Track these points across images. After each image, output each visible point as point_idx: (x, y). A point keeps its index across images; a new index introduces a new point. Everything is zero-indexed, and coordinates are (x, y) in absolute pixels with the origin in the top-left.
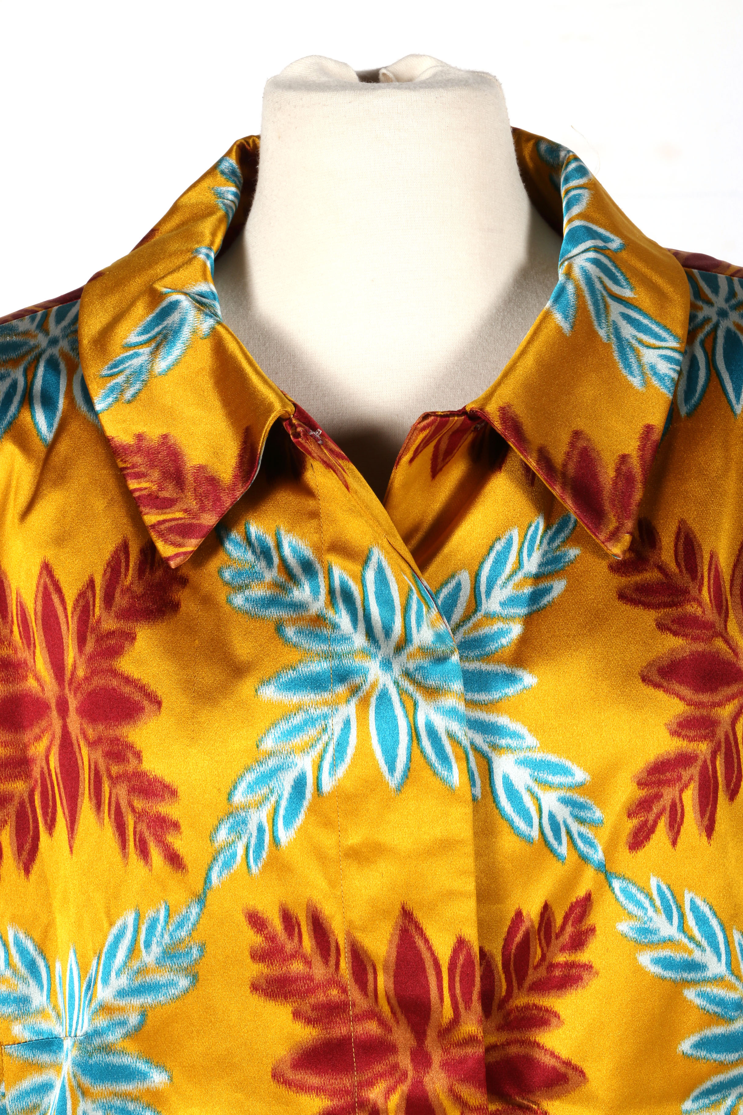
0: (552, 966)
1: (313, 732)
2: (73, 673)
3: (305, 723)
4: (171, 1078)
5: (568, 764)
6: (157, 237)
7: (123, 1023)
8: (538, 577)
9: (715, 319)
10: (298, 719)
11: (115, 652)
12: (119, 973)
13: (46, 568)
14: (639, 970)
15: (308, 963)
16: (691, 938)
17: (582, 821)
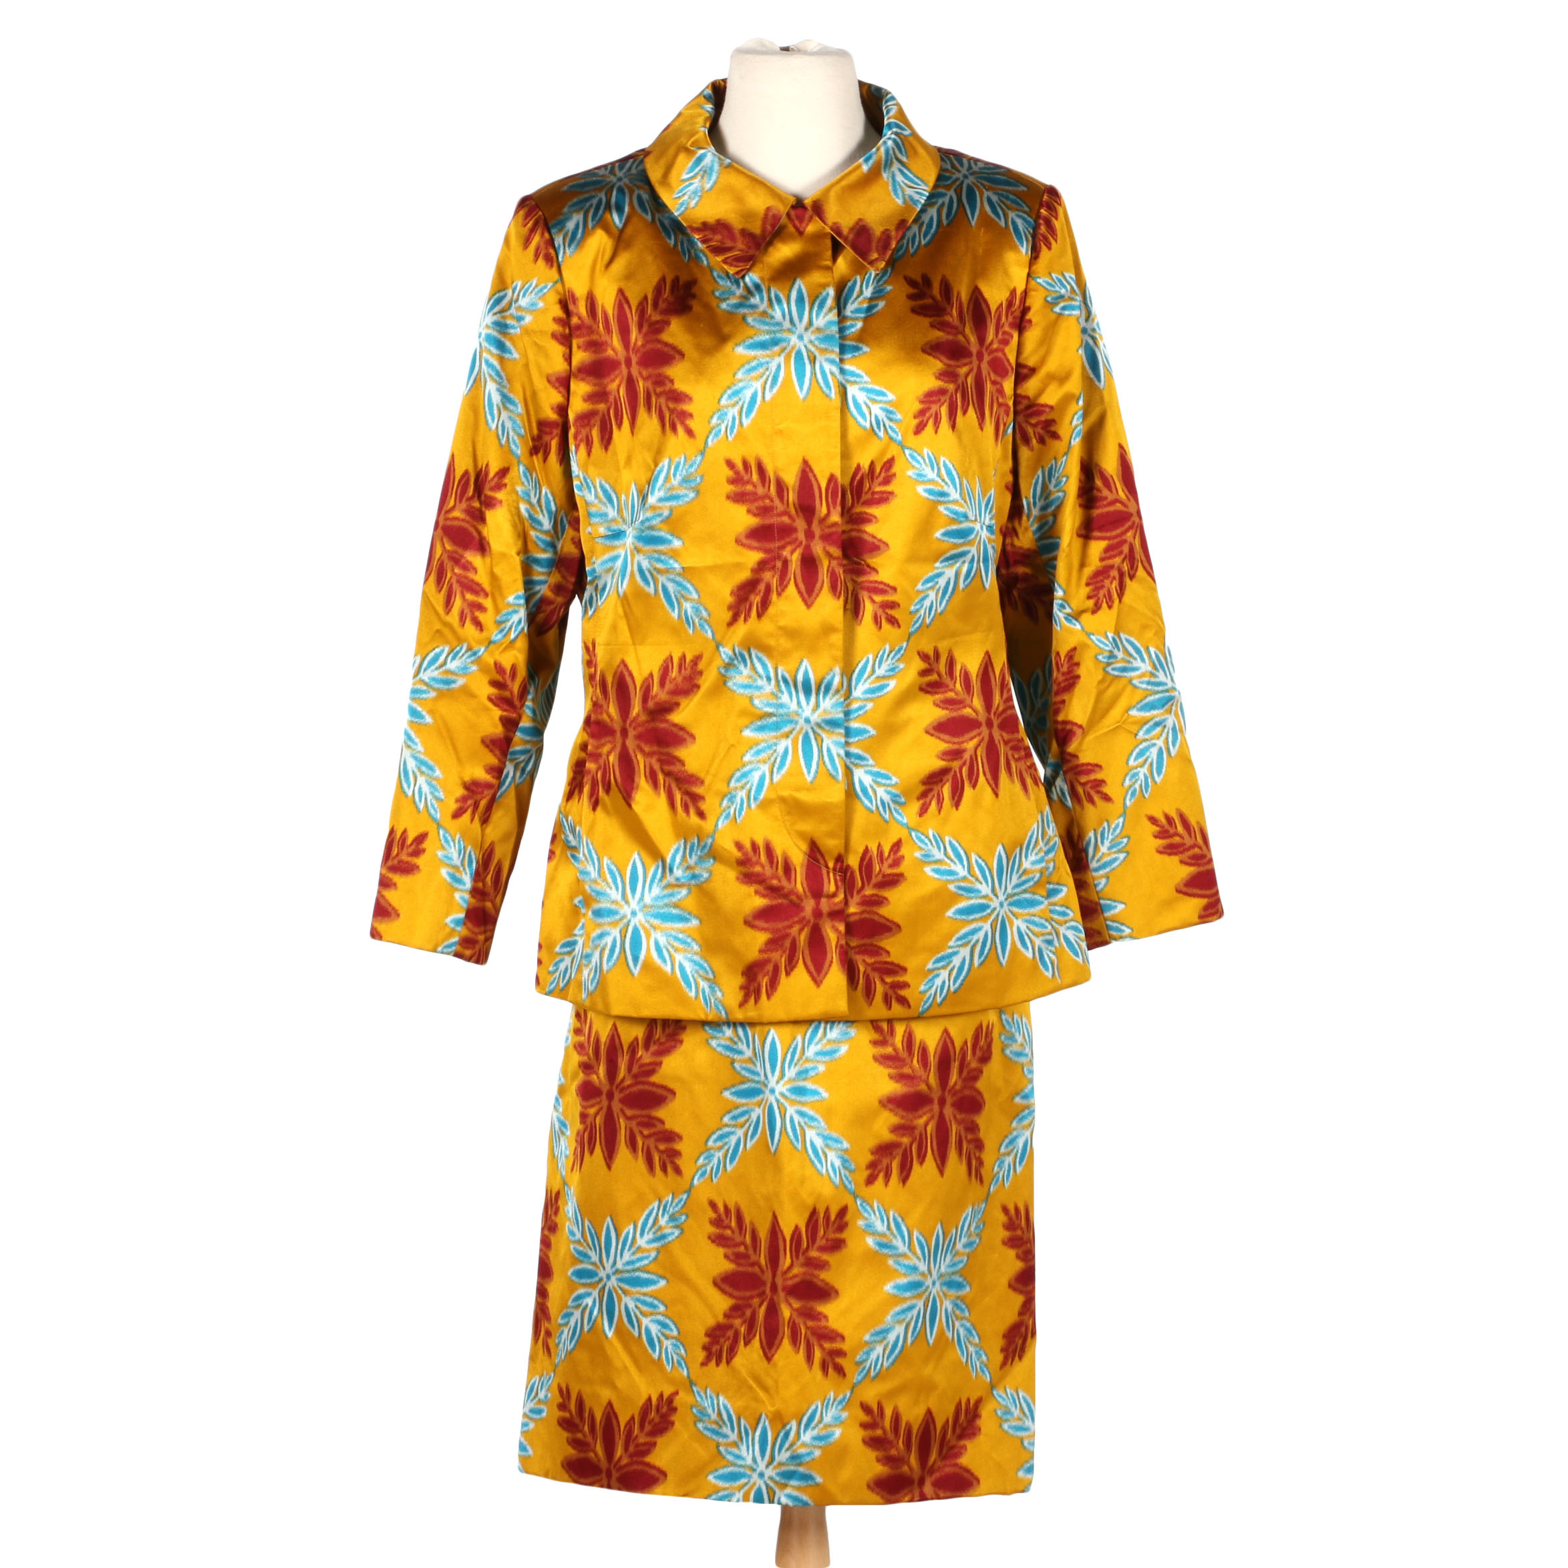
0: (874, 493)
1: (761, 370)
2: (635, 344)
3: (758, 365)
4: (683, 543)
5: (885, 391)
6: (671, 128)
7: (660, 515)
8: (871, 299)
9: (962, 179)
10: (754, 364)
11: (659, 331)
12: (659, 489)
13: (621, 292)
14: (917, 494)
15: (755, 486)
16: (943, 480)
17: (891, 420)
